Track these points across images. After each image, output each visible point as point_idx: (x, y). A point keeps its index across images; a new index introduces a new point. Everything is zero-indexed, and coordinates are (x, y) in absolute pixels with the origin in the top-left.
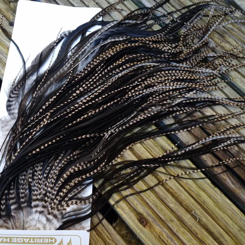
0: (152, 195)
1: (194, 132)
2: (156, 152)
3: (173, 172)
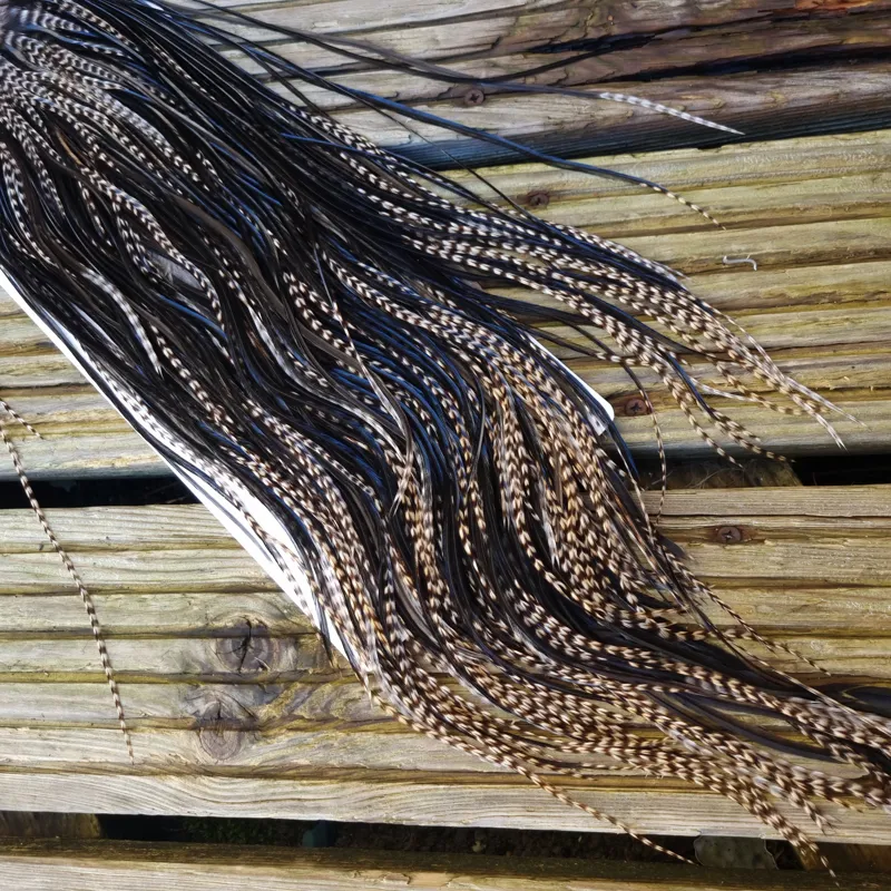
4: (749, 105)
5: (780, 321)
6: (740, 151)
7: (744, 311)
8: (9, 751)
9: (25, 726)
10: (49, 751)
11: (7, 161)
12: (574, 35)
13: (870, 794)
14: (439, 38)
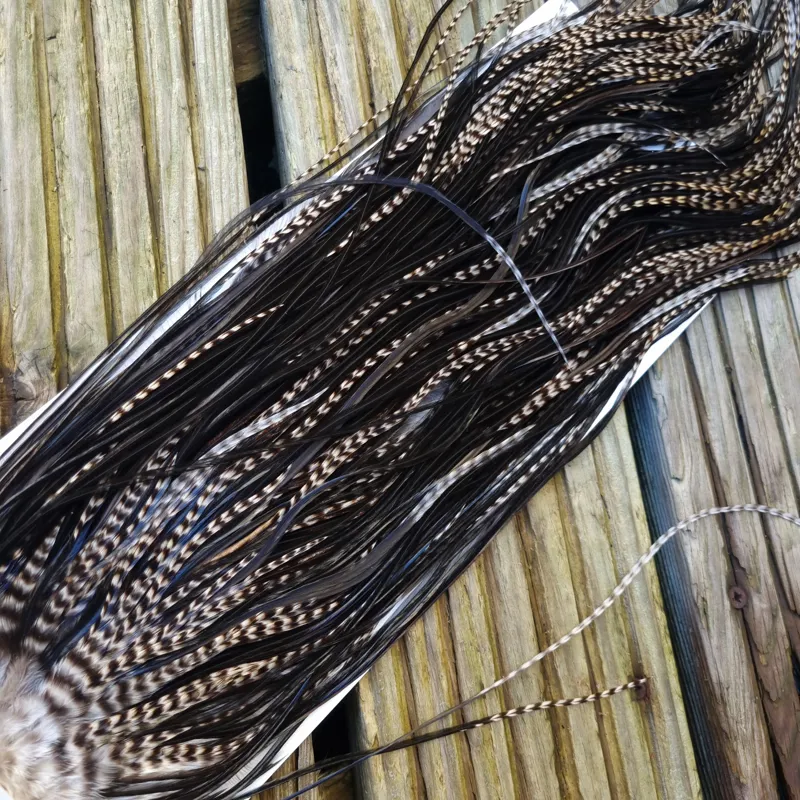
0: (507, 782)
1: (767, 666)
2: (607, 650)
3: (619, 753)
14: (794, 549)
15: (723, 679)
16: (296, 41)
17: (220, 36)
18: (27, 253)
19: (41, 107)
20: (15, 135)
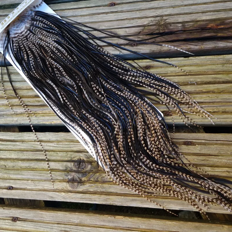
4: (196, 48)
5: (201, 96)
6: (193, 58)
7: (193, 94)
8: (26, 185)
9: (30, 180)
10: (35, 186)
11: (30, 55)
12: (157, 32)
13: (218, 202)
14: (127, 31)
15: (149, 50)
16: (11, 119)
17: (9, 134)
18: (47, 175)
19: (19, 170)
20: (24, 175)
